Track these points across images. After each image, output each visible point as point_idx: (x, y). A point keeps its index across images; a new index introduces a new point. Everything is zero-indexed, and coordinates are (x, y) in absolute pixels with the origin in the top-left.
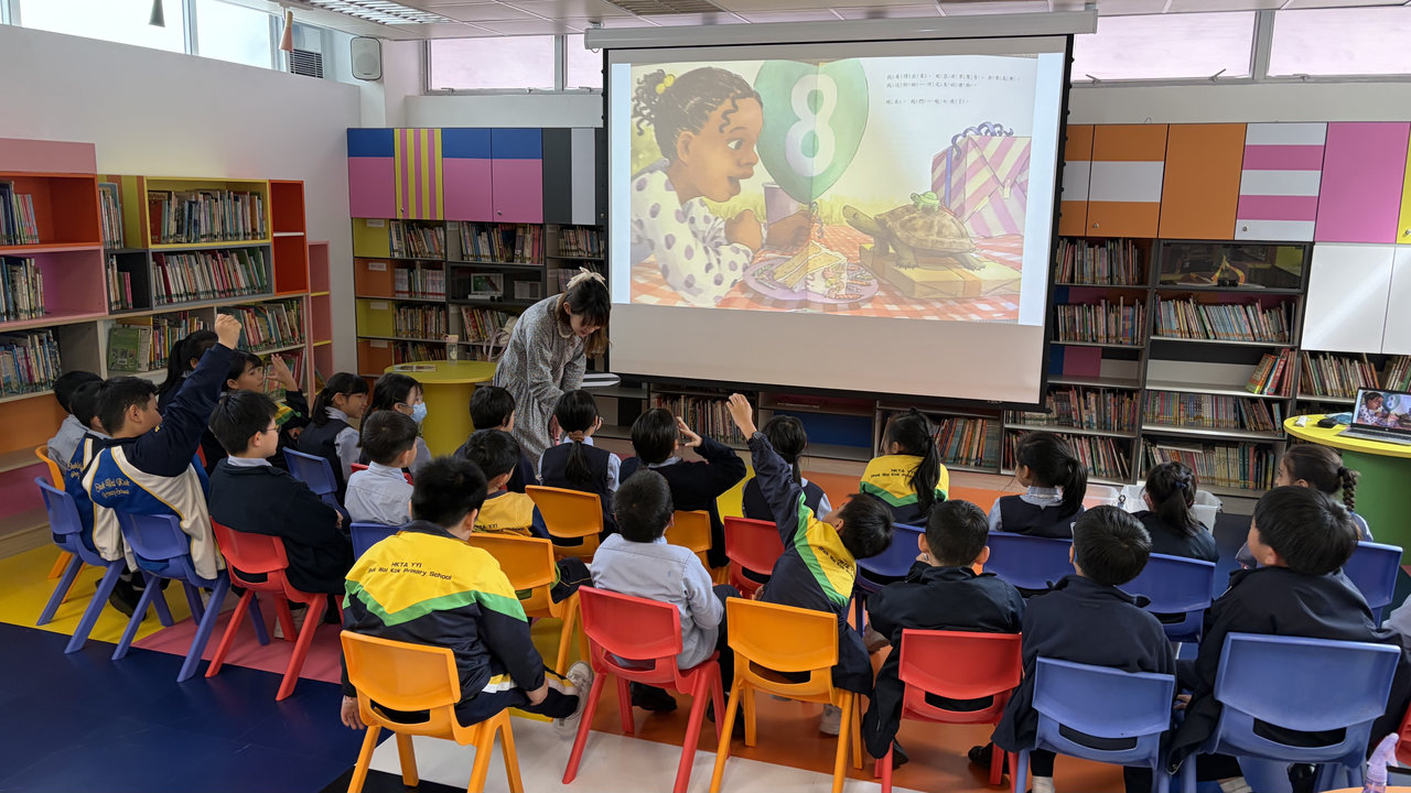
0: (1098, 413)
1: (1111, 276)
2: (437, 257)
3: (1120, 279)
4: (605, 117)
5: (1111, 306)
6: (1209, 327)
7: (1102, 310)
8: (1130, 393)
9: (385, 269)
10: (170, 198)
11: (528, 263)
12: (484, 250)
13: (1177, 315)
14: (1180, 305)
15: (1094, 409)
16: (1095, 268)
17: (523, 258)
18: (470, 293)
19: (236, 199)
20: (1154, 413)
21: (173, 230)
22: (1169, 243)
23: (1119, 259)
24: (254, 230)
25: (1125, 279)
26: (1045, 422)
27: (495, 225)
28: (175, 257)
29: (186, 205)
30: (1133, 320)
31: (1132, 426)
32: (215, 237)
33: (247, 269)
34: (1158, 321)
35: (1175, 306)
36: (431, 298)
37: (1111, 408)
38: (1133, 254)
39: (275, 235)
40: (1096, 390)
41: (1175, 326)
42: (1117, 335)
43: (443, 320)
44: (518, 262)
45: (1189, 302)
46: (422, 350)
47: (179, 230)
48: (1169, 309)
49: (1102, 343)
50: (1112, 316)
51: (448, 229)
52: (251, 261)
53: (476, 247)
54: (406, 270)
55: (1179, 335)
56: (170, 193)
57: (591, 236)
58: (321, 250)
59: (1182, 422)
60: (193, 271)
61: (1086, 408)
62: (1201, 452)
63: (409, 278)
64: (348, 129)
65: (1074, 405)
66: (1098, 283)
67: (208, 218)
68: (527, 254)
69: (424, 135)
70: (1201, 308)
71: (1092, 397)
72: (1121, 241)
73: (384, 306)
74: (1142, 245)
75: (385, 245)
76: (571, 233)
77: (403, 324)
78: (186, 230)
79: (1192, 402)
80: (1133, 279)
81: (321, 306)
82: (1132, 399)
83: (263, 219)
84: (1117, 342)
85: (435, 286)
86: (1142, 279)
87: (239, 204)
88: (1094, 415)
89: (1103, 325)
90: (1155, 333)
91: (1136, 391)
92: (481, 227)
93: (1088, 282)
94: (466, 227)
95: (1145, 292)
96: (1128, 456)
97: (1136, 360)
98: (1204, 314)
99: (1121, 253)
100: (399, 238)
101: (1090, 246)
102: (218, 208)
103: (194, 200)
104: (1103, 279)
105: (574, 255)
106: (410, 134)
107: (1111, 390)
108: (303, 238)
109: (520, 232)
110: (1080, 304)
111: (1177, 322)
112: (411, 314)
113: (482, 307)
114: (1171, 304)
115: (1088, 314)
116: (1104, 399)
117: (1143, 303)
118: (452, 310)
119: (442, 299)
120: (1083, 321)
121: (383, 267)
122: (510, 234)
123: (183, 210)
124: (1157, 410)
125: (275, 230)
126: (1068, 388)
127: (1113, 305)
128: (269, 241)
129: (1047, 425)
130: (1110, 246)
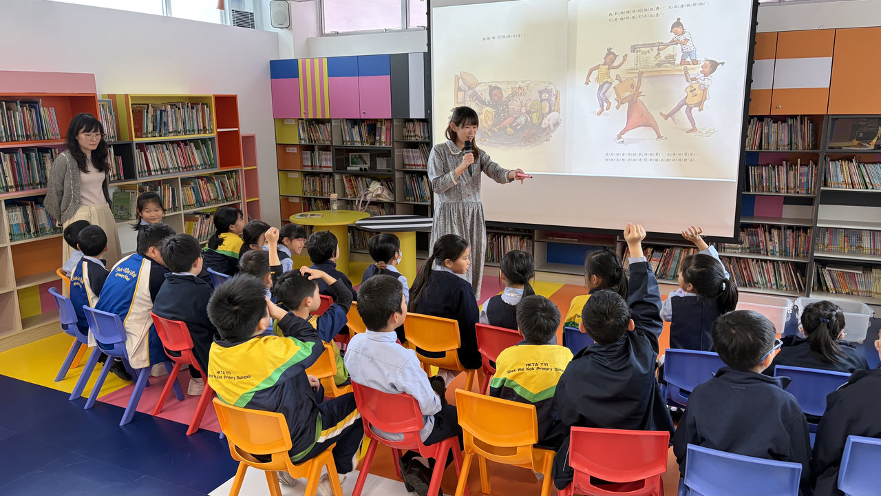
0: (780, 244)
1: (791, 144)
2: (328, 143)
3: (797, 146)
4: (429, 45)
5: (791, 166)
6: (867, 180)
7: (783, 169)
8: (805, 229)
9: (296, 152)
10: (148, 108)
11: (383, 145)
12: (356, 137)
13: (842, 171)
14: (845, 164)
15: (776, 241)
16: (778, 137)
17: (380, 142)
18: (349, 166)
19: (192, 108)
20: (824, 244)
21: (150, 129)
22: (836, 118)
23: (797, 131)
24: (204, 127)
25: (802, 144)
26: (740, 251)
27: (363, 121)
28: (153, 146)
29: (158, 113)
30: (807, 176)
31: (807, 253)
32: (179, 132)
33: (201, 153)
34: (828, 176)
35: (841, 165)
36: (325, 170)
37: (790, 240)
38: (808, 127)
39: (218, 130)
40: (779, 228)
41: (841, 179)
42: (795, 187)
43: (331, 184)
44: (377, 145)
45: (852, 162)
46: (320, 204)
47: (154, 129)
48: (836, 167)
49: (783, 193)
50: (791, 173)
51: (333, 124)
52: (203, 147)
53: (352, 137)
54: (309, 152)
55: (844, 186)
56: (148, 105)
57: (423, 126)
58: (250, 140)
59: (846, 251)
60: (165, 155)
61: (771, 240)
62: (861, 272)
63: (311, 156)
64: (271, 61)
65: (761, 238)
66: (781, 149)
67: (174, 121)
68: (383, 140)
69: (316, 62)
70: (862, 166)
71: (775, 233)
72: (798, 118)
73: (296, 175)
74: (815, 120)
75: (296, 135)
76: (411, 124)
77: (308, 187)
78: (158, 129)
79: (853, 235)
80: (808, 145)
81: (252, 176)
82: (806, 233)
83: (210, 120)
84: (795, 192)
85: (326, 162)
86: (816, 145)
87: (194, 111)
88: (777, 245)
89: (783, 180)
90: (825, 185)
91: (809, 228)
92: (355, 122)
93: (773, 148)
94: (345, 123)
95: (818, 155)
96: (803, 275)
97: (811, 205)
98: (864, 170)
99: (799, 126)
100: (304, 132)
101: (774, 122)
102: (180, 114)
103: (163, 109)
104: (784, 146)
105: (413, 139)
106: (308, 61)
107: (789, 227)
108: (237, 132)
109: (378, 125)
110: (767, 165)
111: (842, 176)
112: (313, 181)
113: (356, 175)
114: (838, 163)
115: (773, 172)
116: (785, 234)
117: (816, 164)
118: (337, 177)
119: (330, 170)
120: (769, 178)
121: (295, 150)
122: (372, 126)
123: (156, 116)
124: (827, 241)
125: (218, 127)
126: (757, 226)
127: (792, 164)
128: (214, 135)
129: (742, 253)
130: (790, 121)
